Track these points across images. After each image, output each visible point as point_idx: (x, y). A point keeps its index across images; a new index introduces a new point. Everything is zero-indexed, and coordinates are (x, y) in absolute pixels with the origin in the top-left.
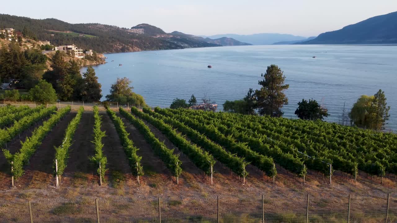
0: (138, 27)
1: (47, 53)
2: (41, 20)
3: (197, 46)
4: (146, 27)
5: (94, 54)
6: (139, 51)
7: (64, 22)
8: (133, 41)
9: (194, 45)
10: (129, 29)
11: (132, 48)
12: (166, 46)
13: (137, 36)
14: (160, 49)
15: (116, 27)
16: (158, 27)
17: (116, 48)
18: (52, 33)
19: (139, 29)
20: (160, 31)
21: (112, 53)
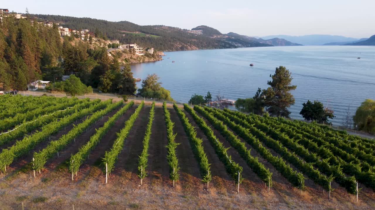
0: (197, 28)
1: (112, 50)
2: (116, 22)
3: (249, 46)
4: (204, 29)
5: (155, 52)
6: (196, 50)
7: (134, 24)
8: (192, 41)
9: (247, 45)
10: (189, 30)
11: (190, 47)
12: (221, 45)
13: (196, 36)
14: (215, 48)
15: (178, 28)
16: (215, 29)
17: (176, 47)
18: (124, 33)
19: (198, 30)
20: (217, 32)
21: (173, 51)
